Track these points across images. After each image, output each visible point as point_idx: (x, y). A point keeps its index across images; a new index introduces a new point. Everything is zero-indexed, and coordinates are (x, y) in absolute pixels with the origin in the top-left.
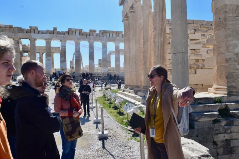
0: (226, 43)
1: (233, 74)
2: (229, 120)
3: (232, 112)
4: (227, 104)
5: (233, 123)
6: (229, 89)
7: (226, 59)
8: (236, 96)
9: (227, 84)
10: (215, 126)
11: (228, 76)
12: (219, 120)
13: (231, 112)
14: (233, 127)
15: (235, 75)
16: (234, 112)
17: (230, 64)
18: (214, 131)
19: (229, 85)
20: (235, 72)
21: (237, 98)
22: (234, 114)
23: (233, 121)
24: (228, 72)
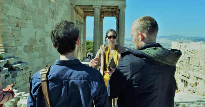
0: (1, 5)
1: (7, 33)
2: (12, 73)
3: (15, 66)
4: (8, 59)
5: (16, 75)
6: (5, 47)
7: (1, 19)
8: (10, 52)
9: (3, 42)
10: (7, 81)
11: (3, 35)
12: (7, 74)
13: (13, 66)
14: (16, 78)
15: (8, 34)
16: (17, 66)
17: (4, 24)
18: (6, 85)
19: (4, 43)
20: (8, 32)
21: (11, 54)
22: (17, 67)
23: (16, 74)
24: (3, 31)
